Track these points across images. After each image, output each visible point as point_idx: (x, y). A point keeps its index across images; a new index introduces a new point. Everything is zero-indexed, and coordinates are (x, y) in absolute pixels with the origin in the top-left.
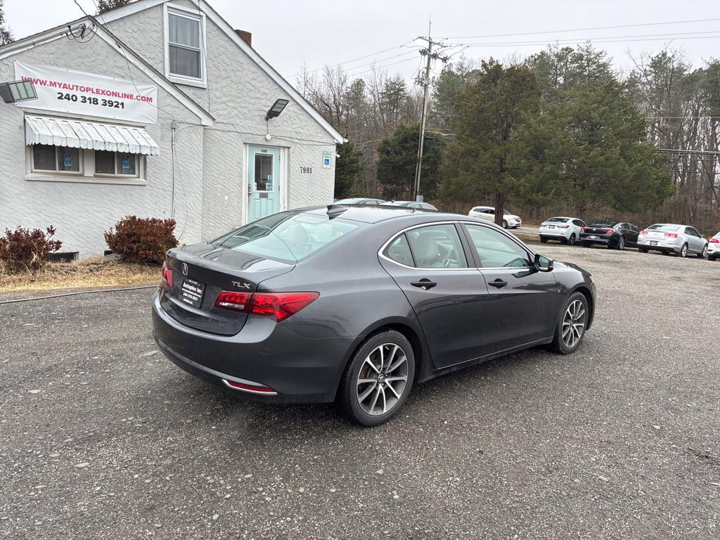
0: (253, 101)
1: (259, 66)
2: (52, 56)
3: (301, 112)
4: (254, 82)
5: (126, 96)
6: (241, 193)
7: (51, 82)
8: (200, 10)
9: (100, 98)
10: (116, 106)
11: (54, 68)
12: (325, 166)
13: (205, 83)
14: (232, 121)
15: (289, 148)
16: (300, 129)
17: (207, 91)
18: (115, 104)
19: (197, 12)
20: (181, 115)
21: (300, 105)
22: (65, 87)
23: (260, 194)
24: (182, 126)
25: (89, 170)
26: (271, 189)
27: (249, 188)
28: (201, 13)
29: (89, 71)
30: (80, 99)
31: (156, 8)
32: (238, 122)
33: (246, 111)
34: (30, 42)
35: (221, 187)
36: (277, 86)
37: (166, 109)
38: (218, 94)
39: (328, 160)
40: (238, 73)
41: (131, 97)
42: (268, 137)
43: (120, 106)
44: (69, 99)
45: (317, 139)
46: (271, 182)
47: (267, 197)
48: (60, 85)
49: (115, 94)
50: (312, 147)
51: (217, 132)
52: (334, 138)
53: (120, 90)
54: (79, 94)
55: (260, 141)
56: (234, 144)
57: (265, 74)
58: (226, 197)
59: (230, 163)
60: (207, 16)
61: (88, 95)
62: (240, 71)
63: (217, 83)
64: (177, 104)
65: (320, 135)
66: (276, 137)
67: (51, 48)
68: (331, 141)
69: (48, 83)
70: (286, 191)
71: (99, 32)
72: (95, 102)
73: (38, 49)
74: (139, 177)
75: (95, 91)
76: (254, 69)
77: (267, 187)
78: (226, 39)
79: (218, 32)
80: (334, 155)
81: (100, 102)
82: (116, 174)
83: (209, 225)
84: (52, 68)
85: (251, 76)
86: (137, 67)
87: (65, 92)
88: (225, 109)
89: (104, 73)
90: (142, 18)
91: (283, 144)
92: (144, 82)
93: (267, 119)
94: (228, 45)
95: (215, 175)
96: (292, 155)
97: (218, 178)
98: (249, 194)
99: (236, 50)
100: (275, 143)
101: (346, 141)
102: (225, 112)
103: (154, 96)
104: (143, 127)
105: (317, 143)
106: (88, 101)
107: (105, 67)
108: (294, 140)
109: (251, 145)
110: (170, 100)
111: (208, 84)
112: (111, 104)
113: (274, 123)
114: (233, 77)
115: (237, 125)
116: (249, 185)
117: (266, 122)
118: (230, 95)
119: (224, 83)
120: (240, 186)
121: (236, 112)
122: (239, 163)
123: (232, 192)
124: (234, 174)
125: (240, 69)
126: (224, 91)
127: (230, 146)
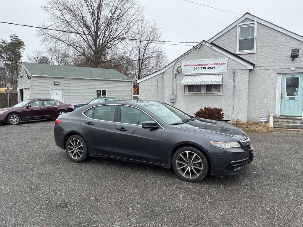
0: (283, 53)
1: (287, 35)
2: (193, 57)
5: (216, 64)
6: (275, 97)
8: (254, 21)
9: (206, 67)
10: (212, 68)
11: (194, 60)
13: (255, 51)
14: (269, 65)
17: (256, 54)
18: (211, 68)
19: (253, 22)
20: (237, 67)
22: (196, 65)
23: (289, 97)
24: (238, 71)
25: (203, 91)
26: (298, 95)
27: (282, 95)
28: (254, 22)
29: (204, 59)
30: (200, 68)
31: (234, 28)
33: (279, 58)
34: (186, 54)
35: (263, 95)
37: (231, 66)
38: (262, 54)
41: (218, 64)
42: (293, 69)
43: (213, 68)
44: (197, 69)
46: (298, 91)
47: (294, 99)
48: (194, 65)
49: (212, 64)
51: (262, 71)
53: (214, 62)
54: (200, 67)
55: (288, 71)
57: (291, 38)
58: (266, 100)
59: (268, 84)
60: (257, 22)
61: (202, 67)
62: (276, 41)
64: (236, 63)
66: (299, 68)
67: (193, 54)
69: (191, 65)
71: (207, 44)
72: (205, 68)
73: (189, 56)
74: (221, 93)
75: (205, 65)
76: (285, 37)
78: (268, 28)
79: (264, 27)
81: (207, 68)
82: (213, 92)
83: (256, 112)
84: (192, 60)
85: (282, 41)
86: (220, 53)
87: (196, 67)
89: (208, 58)
90: (228, 33)
92: (223, 57)
93: (293, 60)
97: (262, 91)
98: (281, 98)
99: (273, 31)
100: (299, 71)
102: (265, 61)
103: (226, 62)
104: (222, 74)
106: (203, 69)
107: (209, 56)
109: (283, 74)
110: (233, 62)
111: (256, 51)
112: (210, 68)
113: (298, 61)
114: (271, 44)
115: (273, 66)
116: (281, 93)
117: (292, 61)
118: (269, 53)
119: (266, 48)
120: (275, 94)
121: (272, 60)
122: (275, 84)
123: (269, 97)
124: (271, 89)
125: (276, 39)
126: (266, 51)
127: (268, 76)
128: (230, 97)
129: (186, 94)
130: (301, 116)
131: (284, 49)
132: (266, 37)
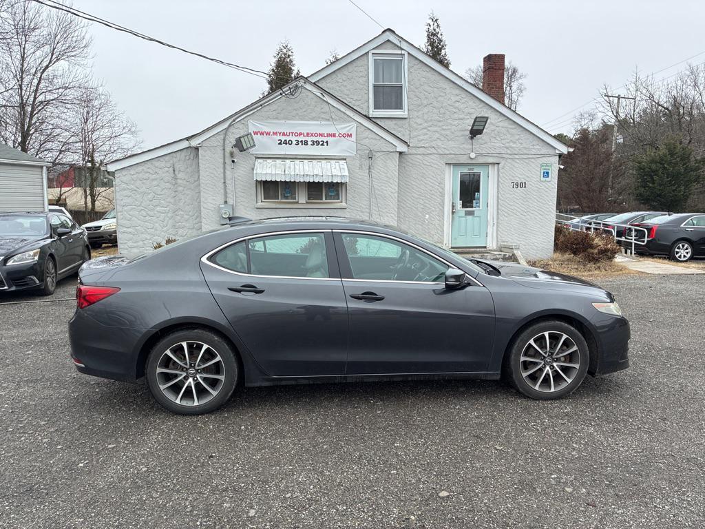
0: (456, 122)
1: (462, 88)
2: (274, 113)
3: (514, 127)
4: (457, 104)
5: (330, 135)
6: (443, 212)
7: (273, 133)
8: (402, 49)
9: (309, 139)
10: (322, 145)
11: (277, 121)
12: (543, 179)
13: (406, 113)
14: (433, 144)
15: (498, 164)
16: (511, 144)
17: (408, 120)
18: (321, 143)
19: (399, 52)
20: (378, 145)
21: (511, 119)
22: (284, 134)
23: (466, 211)
24: (378, 155)
25: (302, 198)
26: (479, 207)
27: (453, 206)
28: (403, 52)
29: (302, 120)
30: (294, 142)
31: (362, 58)
32: (440, 144)
33: (448, 132)
34: (259, 104)
35: (422, 206)
36: (484, 105)
37: (362, 142)
38: (419, 121)
39: (547, 173)
40: (440, 99)
41: (334, 135)
42: (473, 155)
43: (325, 144)
44: (286, 144)
45: (534, 151)
46: (479, 199)
47: (474, 214)
48: (280, 134)
49: (321, 135)
50: (527, 161)
51: (418, 156)
52: (555, 148)
53: (326, 131)
54: (294, 139)
55: (464, 160)
56: (435, 166)
57: (469, 95)
58: (427, 216)
59: (431, 184)
60: (408, 53)
61: (300, 139)
62: (443, 96)
63: (418, 111)
64: (374, 136)
65: (538, 147)
66: (482, 155)
67: (274, 107)
68: (551, 152)
69: (271, 133)
70: (495, 208)
71: (308, 86)
72: (306, 143)
73: (265, 109)
74: (342, 202)
75: (305, 134)
76: (457, 91)
77: (474, 205)
78: (428, 69)
79: (420, 65)
80: (555, 166)
81: (310, 143)
82: (324, 200)
84: (274, 121)
85: (454, 99)
86: (340, 110)
87: (283, 138)
88: (427, 134)
89: (313, 119)
91: (491, 160)
92: (345, 121)
93: (472, 138)
94: (429, 74)
95: (416, 196)
96: (501, 171)
97: (420, 198)
98: (453, 213)
99: (438, 78)
100: (481, 160)
101: (572, 150)
102: (426, 137)
103: (353, 131)
104: (345, 159)
105: (534, 156)
106: (300, 144)
107: (314, 115)
108: (504, 156)
109: (455, 165)
110: (367, 133)
111: (408, 114)
112: (318, 143)
113: (480, 141)
114: (435, 104)
115: (439, 147)
116: (453, 203)
117: (470, 141)
118: (431, 120)
119: (426, 110)
120: (442, 204)
121: (437, 135)
122: (441, 184)
123: (433, 211)
124: (436, 194)
125: (442, 94)
126: (426, 117)
127: (431, 168)
128: (362, 212)
129: (260, 204)
130: (485, 247)
131: (456, 116)
132: (426, 87)
